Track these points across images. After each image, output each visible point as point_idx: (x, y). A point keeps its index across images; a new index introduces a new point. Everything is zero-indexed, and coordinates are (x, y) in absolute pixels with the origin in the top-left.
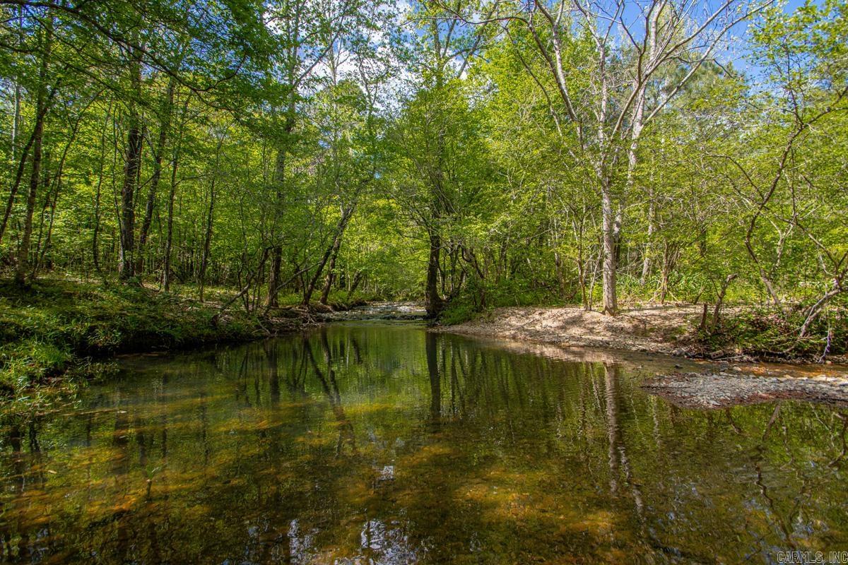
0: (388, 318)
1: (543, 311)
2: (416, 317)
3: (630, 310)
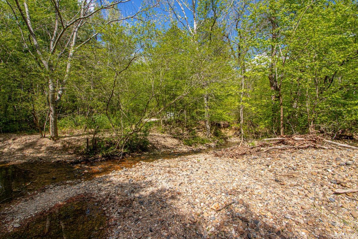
1: (17, 137)
3: (66, 137)
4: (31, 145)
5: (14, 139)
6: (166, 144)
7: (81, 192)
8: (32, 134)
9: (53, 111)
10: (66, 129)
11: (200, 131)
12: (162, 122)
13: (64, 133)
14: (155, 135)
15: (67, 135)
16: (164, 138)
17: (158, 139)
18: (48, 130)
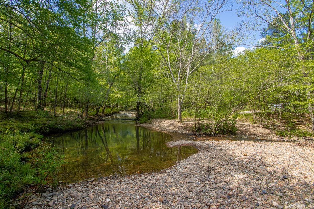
0: (123, 120)
1: (165, 120)
2: (132, 119)
3: (185, 122)
4: (172, 125)
5: (164, 122)
6: (255, 132)
7: (191, 143)
8: (170, 119)
9: (180, 108)
10: (186, 118)
11: (303, 124)
12: (253, 114)
13: (184, 120)
14: (245, 125)
15: (186, 121)
16: (255, 127)
17: (248, 128)
18: (177, 117)
